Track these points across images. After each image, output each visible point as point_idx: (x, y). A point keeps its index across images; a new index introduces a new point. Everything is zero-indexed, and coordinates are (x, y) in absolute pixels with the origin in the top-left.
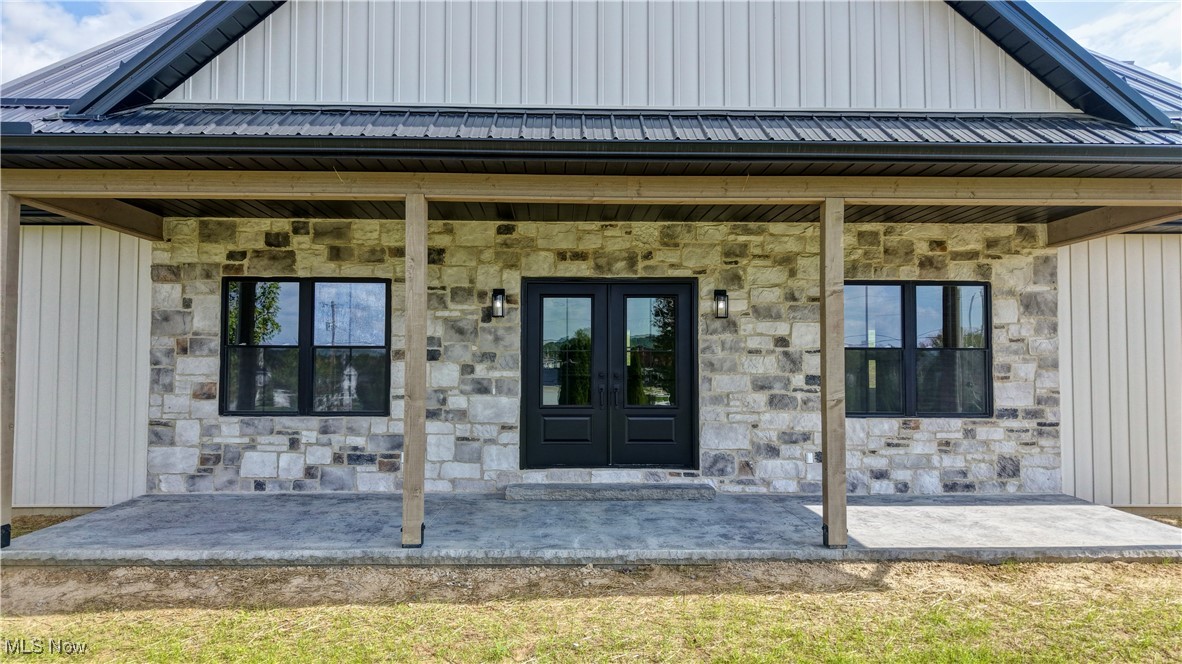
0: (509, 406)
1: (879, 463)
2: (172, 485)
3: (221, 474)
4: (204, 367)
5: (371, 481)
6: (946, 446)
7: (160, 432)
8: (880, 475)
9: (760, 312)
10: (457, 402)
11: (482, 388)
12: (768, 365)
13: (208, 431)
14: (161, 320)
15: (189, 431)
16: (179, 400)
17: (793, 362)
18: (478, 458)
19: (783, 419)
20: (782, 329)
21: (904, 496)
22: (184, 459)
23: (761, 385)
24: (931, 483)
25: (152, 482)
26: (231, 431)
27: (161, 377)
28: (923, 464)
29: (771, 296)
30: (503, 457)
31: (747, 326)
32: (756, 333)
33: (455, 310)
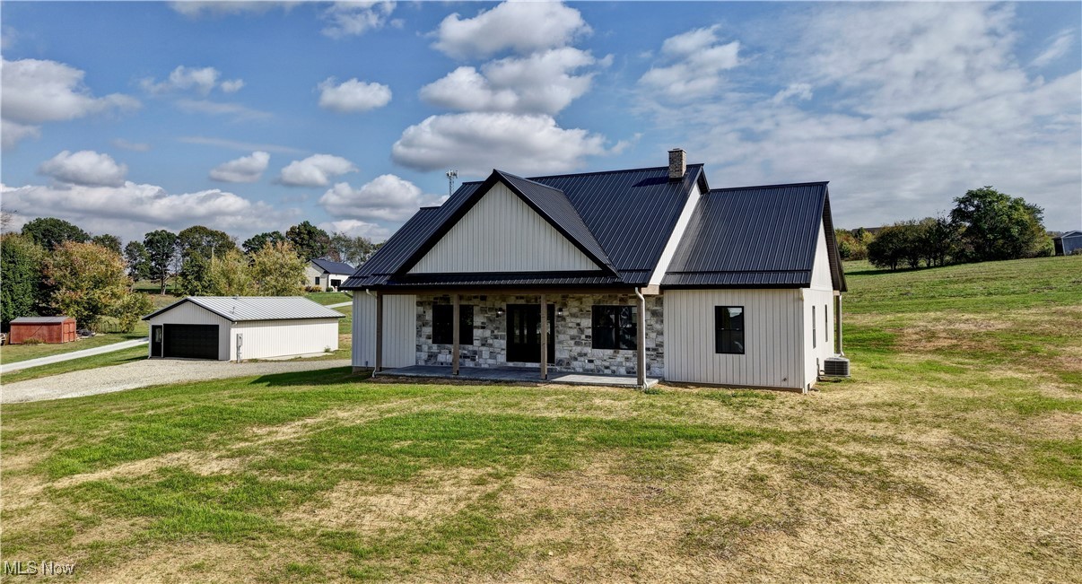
0: (503, 343)
1: (607, 364)
2: (422, 363)
3: (433, 361)
4: (428, 330)
5: (469, 364)
6: (627, 359)
7: (419, 348)
8: (607, 368)
9: (573, 315)
10: (490, 341)
11: (496, 337)
12: (574, 332)
13: (430, 348)
14: (419, 317)
15: (425, 348)
16: (423, 339)
17: (582, 331)
18: (495, 358)
19: (578, 349)
20: (578, 321)
21: (614, 374)
22: (424, 356)
23: (572, 338)
24: (623, 371)
25: (417, 362)
26: (435, 348)
27: (419, 334)
28: (620, 364)
29: (575, 310)
30: (502, 358)
31: (568, 320)
32: (571, 322)
33: (489, 315)
